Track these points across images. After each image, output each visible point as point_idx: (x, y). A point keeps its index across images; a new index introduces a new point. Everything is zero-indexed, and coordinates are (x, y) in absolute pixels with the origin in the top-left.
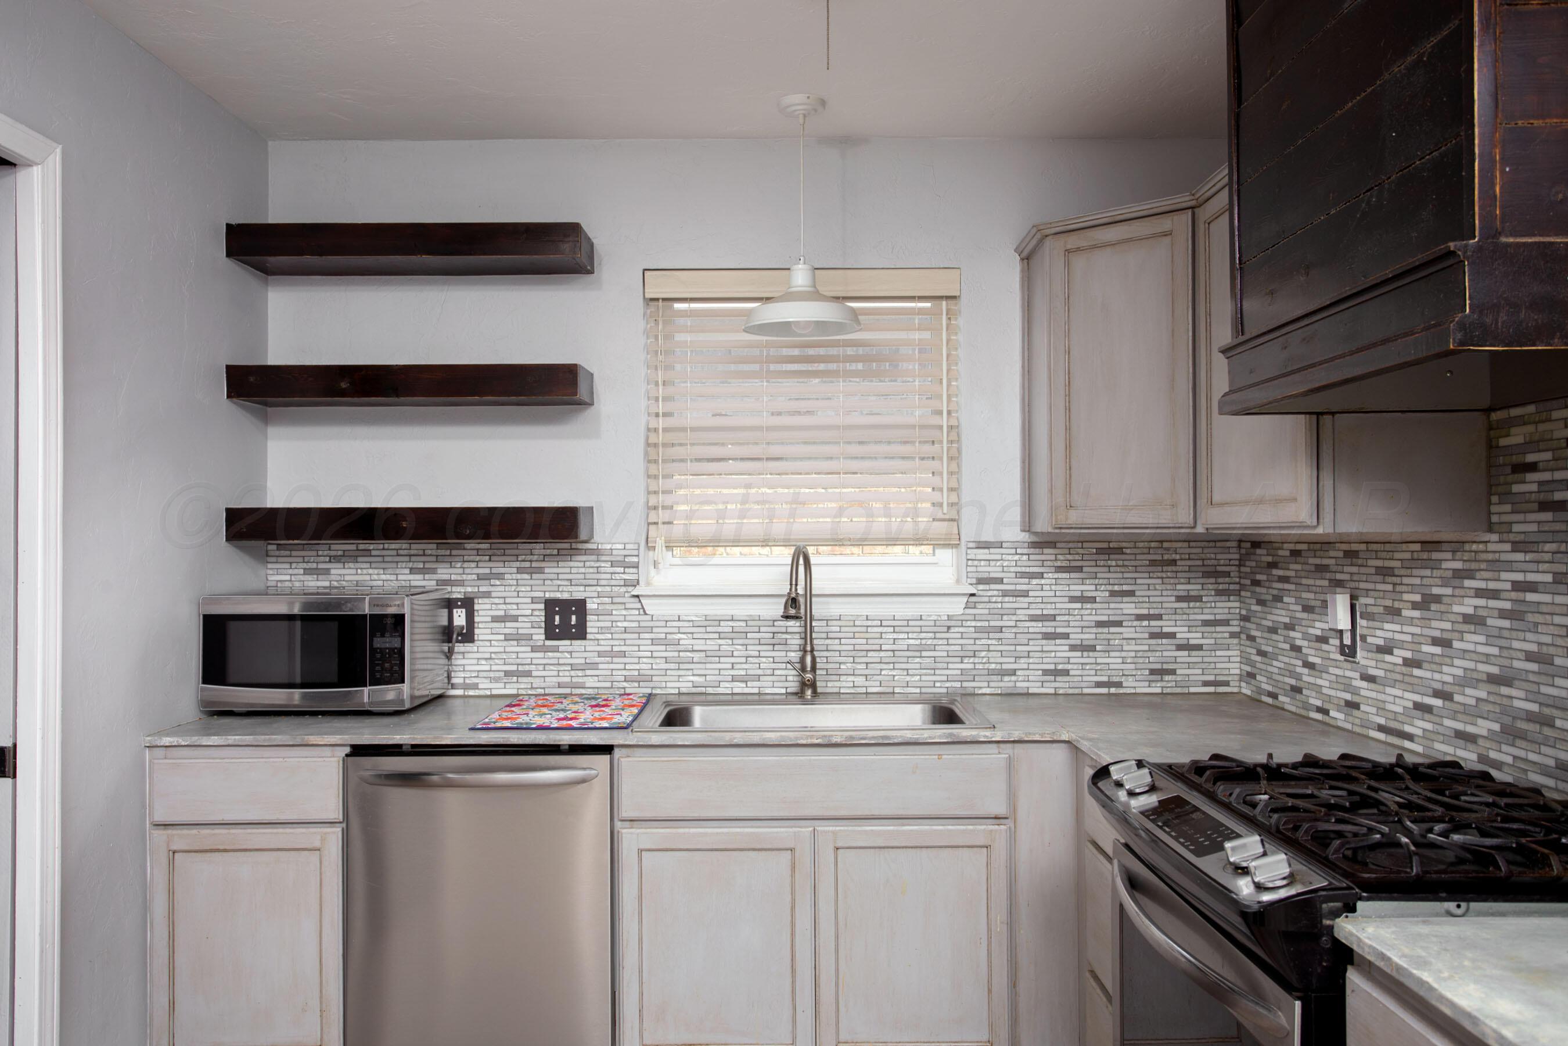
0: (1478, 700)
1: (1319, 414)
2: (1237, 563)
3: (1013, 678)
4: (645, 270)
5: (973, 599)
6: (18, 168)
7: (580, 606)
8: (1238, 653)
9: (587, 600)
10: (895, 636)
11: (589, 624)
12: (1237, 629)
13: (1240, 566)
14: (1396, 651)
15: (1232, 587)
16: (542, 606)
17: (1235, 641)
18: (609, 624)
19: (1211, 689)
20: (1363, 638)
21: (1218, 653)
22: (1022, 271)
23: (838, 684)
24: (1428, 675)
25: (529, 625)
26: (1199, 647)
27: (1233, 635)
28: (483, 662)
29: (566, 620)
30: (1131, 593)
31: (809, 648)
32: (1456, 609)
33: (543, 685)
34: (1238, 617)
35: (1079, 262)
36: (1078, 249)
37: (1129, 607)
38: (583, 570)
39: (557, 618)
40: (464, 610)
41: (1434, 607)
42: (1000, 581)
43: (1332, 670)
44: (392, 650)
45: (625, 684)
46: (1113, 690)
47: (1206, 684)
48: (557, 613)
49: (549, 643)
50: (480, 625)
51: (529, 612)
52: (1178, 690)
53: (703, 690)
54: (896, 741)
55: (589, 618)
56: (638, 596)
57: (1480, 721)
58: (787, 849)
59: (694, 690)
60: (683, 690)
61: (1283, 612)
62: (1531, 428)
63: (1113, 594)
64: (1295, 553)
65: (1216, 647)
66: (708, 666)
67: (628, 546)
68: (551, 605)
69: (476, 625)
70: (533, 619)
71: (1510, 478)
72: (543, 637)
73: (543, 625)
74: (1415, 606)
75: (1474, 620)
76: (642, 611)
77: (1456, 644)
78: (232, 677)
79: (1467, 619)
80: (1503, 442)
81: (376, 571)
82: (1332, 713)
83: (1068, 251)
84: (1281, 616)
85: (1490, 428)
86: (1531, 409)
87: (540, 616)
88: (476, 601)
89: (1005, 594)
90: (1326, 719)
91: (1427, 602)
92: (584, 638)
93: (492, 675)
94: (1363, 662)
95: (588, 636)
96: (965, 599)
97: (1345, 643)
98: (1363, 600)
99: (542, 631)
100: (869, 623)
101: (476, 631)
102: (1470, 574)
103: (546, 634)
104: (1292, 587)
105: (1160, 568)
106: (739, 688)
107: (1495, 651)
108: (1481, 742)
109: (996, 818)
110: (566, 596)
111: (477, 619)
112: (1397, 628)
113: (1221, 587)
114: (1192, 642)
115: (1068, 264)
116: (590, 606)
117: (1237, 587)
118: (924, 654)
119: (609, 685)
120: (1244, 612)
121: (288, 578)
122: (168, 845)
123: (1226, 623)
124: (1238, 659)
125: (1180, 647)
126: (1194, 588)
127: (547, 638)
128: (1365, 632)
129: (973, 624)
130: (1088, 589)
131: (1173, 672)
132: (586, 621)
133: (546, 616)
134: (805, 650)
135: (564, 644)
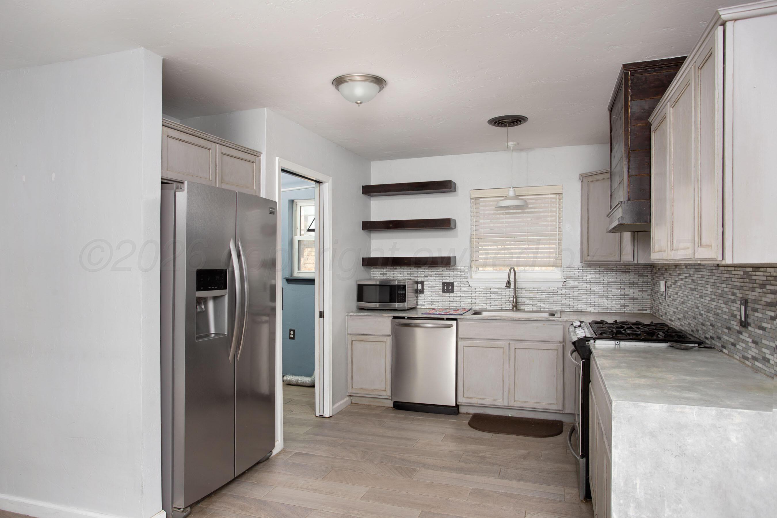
0: (680, 309)
1: (634, 232)
4: (470, 191)
5: (565, 283)
6: (323, 184)
7: (452, 284)
8: (650, 301)
9: (454, 282)
10: (541, 293)
11: (454, 289)
12: (650, 293)
13: (651, 273)
14: (672, 297)
15: (648, 280)
16: (442, 284)
17: (649, 297)
18: (460, 289)
19: (641, 312)
20: (667, 293)
21: (643, 301)
23: (524, 307)
24: (675, 303)
25: (438, 289)
26: (637, 299)
27: (649, 295)
28: (426, 299)
29: (448, 288)
30: (615, 282)
31: (515, 296)
33: (442, 305)
35: (592, 185)
38: (453, 274)
39: (446, 287)
40: (421, 285)
42: (574, 278)
43: (663, 304)
44: (403, 294)
45: (464, 306)
47: (639, 310)
48: (446, 286)
49: (443, 294)
50: (425, 289)
51: (438, 285)
52: (630, 312)
53: (486, 308)
54: (532, 320)
55: (454, 287)
56: (468, 281)
58: (502, 348)
59: (483, 308)
60: (480, 308)
63: (609, 282)
64: (659, 269)
65: (643, 298)
66: (487, 301)
67: (465, 267)
68: (444, 284)
69: (424, 289)
70: (439, 287)
72: (442, 292)
73: (442, 289)
74: (674, 284)
76: (469, 285)
77: (678, 294)
78: (364, 300)
79: (680, 287)
81: (398, 274)
82: (663, 317)
83: (589, 182)
87: (441, 286)
88: (424, 282)
89: (575, 281)
92: (453, 293)
93: (428, 302)
94: (667, 301)
95: (454, 292)
96: (562, 283)
97: (664, 295)
98: (667, 283)
99: (442, 291)
100: (534, 290)
101: (424, 290)
102: (680, 275)
103: (443, 291)
104: (658, 279)
106: (496, 307)
107: (682, 295)
109: (560, 342)
110: (448, 281)
111: (424, 287)
112: (672, 290)
113: (645, 280)
114: (635, 297)
115: (588, 185)
116: (455, 284)
117: (650, 280)
118: (550, 299)
119: (460, 306)
120: (651, 288)
121: (376, 276)
122: (351, 339)
123: (645, 291)
124: (650, 303)
125: (631, 299)
126: (636, 280)
127: (443, 293)
129: (565, 290)
131: (628, 306)
132: (453, 288)
133: (443, 287)
134: (514, 297)
135: (448, 294)
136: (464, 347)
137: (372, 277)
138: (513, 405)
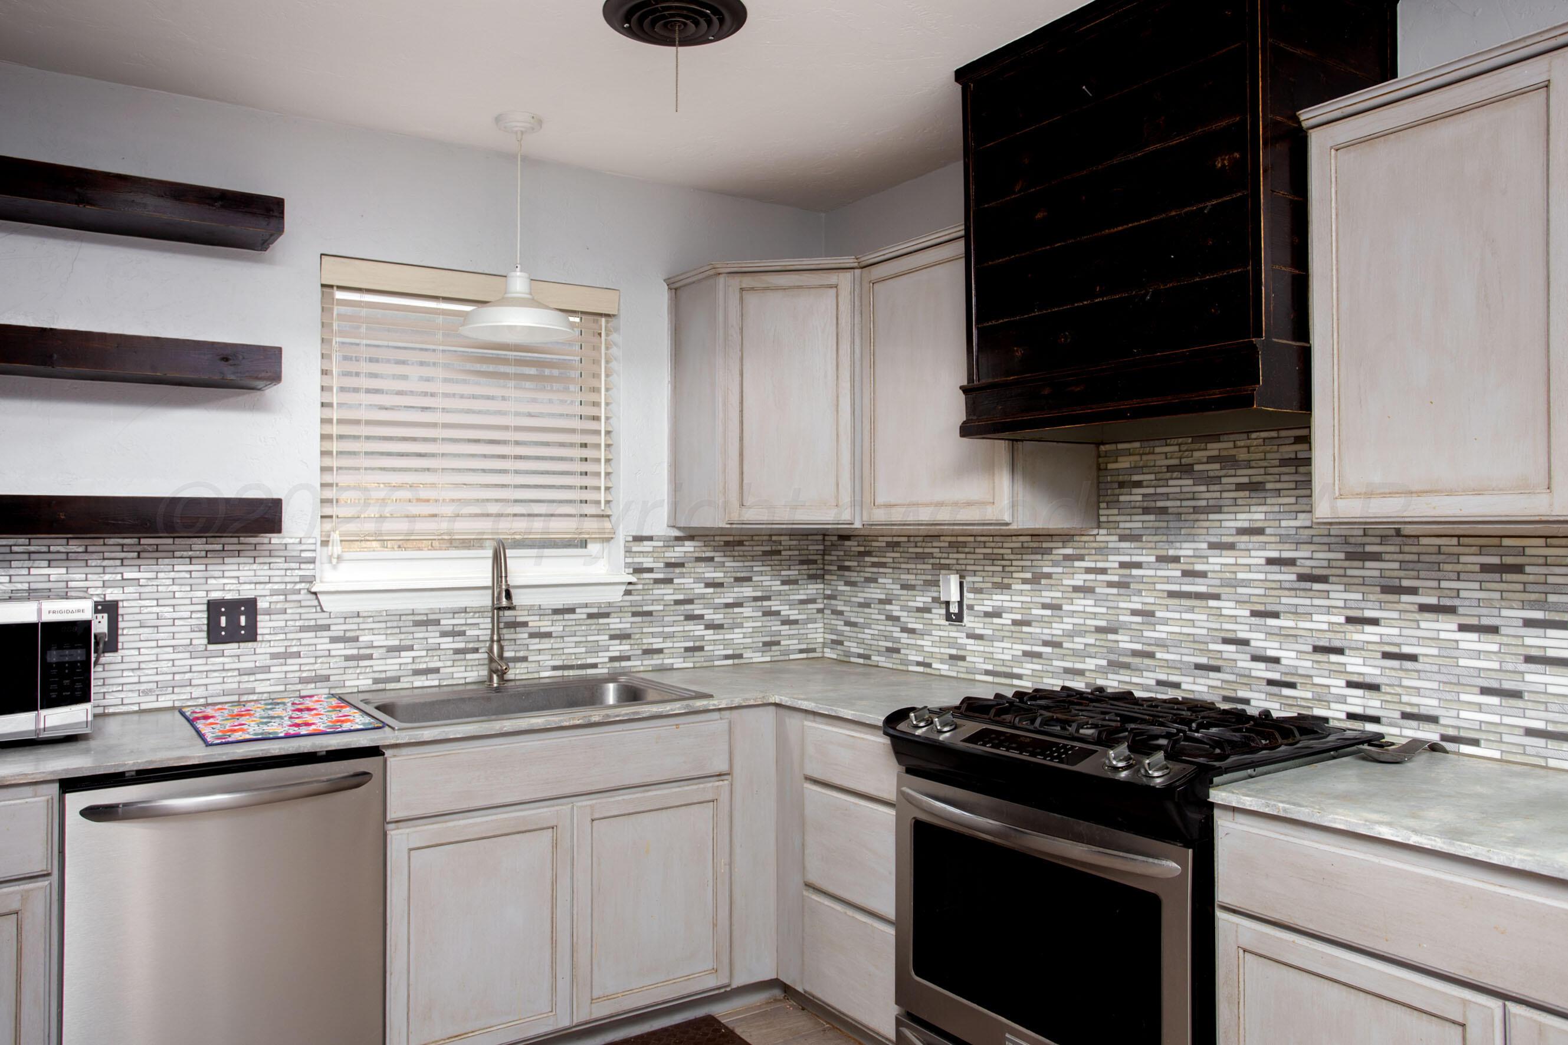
0: (1086, 645)
2: (822, 552)
3: (661, 656)
4: (322, 255)
5: (630, 587)
7: (250, 606)
8: (821, 625)
9: (258, 598)
10: (564, 622)
11: (259, 625)
12: (821, 606)
13: (824, 556)
14: (1004, 615)
15: (818, 571)
16: (205, 607)
17: (820, 615)
18: (282, 624)
19: (804, 655)
20: (971, 607)
21: (810, 626)
22: (670, 299)
23: (515, 672)
24: (1038, 630)
25: (188, 629)
26: (796, 622)
27: (820, 611)
28: (131, 674)
29: (233, 622)
30: (749, 579)
31: (495, 638)
32: (1066, 582)
33: (205, 694)
34: (822, 596)
35: (752, 299)
36: (752, 289)
37: (747, 591)
38: (254, 568)
39: (223, 620)
40: (106, 615)
41: (1043, 581)
42: (650, 570)
43: (934, 633)
44: (73, 664)
46: (736, 661)
47: (801, 651)
48: (223, 614)
49: (211, 647)
50: (127, 630)
51: (188, 614)
52: (782, 658)
54: (644, 715)
55: (259, 618)
56: (315, 593)
57: (1088, 660)
58: (548, 828)
61: (878, 591)
62: (1137, 458)
63: (737, 579)
64: (893, 545)
65: (809, 620)
66: (389, 661)
67: (304, 541)
68: (214, 607)
69: (120, 632)
70: (193, 622)
71: (1117, 491)
72: (205, 641)
73: (205, 628)
74: (1025, 581)
75: (1085, 590)
76: (319, 608)
77: (1065, 607)
79: (1076, 589)
80: (1110, 466)
82: (934, 666)
83: (742, 289)
84: (874, 593)
85: (1099, 456)
86: (1137, 445)
87: (202, 618)
88: (120, 604)
89: (657, 581)
90: (928, 670)
91: (1036, 579)
92: (255, 640)
93: (143, 687)
94: (969, 625)
95: (259, 638)
96: (624, 588)
97: (951, 611)
98: (969, 579)
99: (205, 634)
100: (544, 612)
101: (121, 639)
102: (1081, 558)
103: (208, 637)
104: (890, 570)
105: (769, 558)
106: (419, 681)
107: (1103, 610)
108: (1087, 674)
109: (719, 775)
110: (230, 596)
111: (121, 625)
112: (1008, 598)
113: (811, 572)
114: (792, 618)
115: (741, 299)
116: (262, 604)
117: (822, 572)
118: (590, 638)
119: (282, 688)
120: (828, 592)
123: (813, 601)
124: (822, 630)
125: (784, 623)
126: (793, 573)
127: (210, 642)
128: (971, 602)
129: (630, 609)
130: (718, 575)
131: (778, 643)
132: (256, 621)
133: (209, 618)
134: (492, 641)
135: (231, 648)
136: (410, 850)
138: (588, 1019)
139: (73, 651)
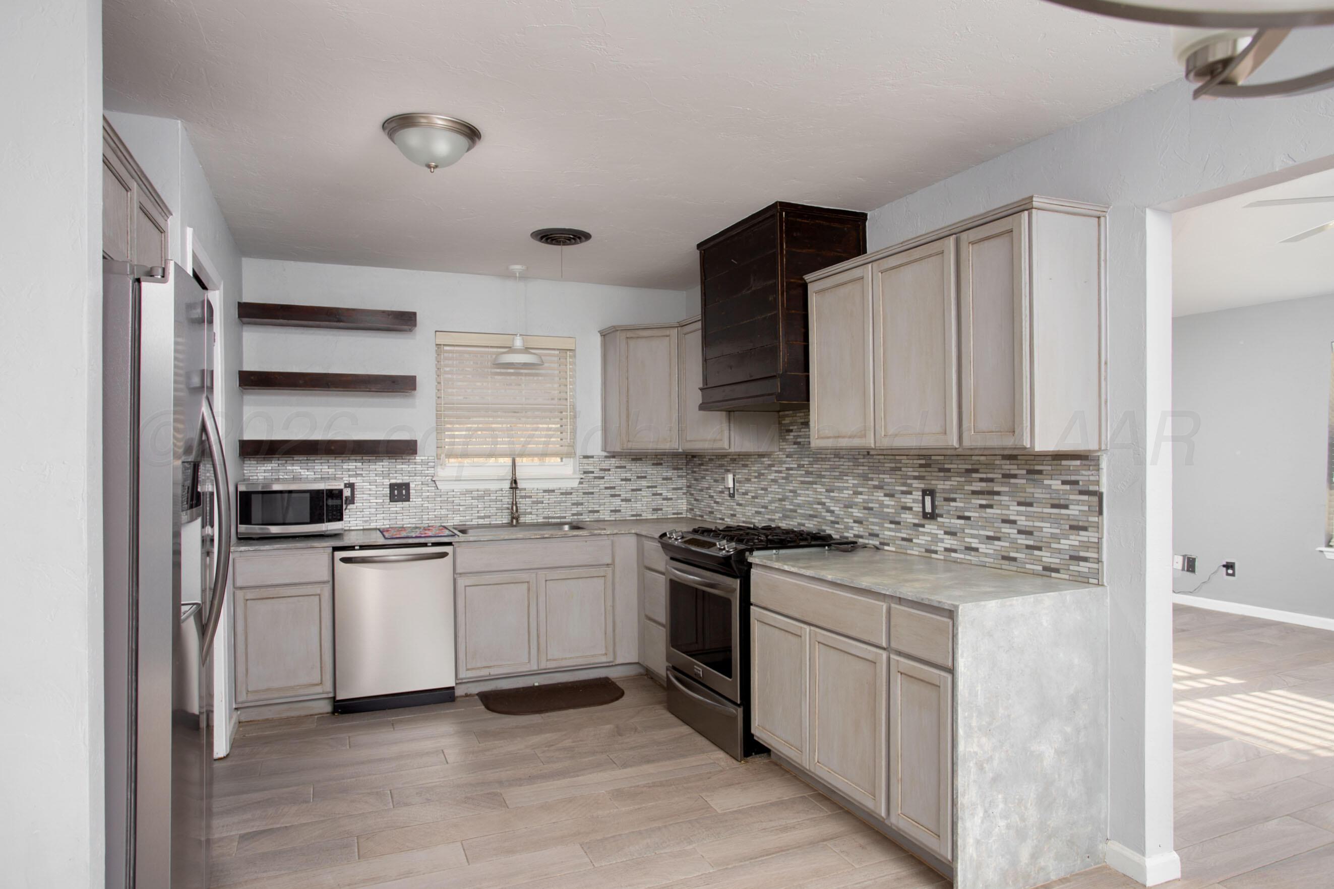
0: (776, 507)
1: (729, 411)
2: (686, 463)
3: (598, 514)
4: (436, 331)
5: (582, 480)
6: (209, 291)
7: (407, 486)
8: (686, 501)
9: (410, 483)
10: (549, 497)
11: (411, 494)
12: (685, 491)
13: (686, 465)
14: (749, 494)
15: (684, 474)
16: (388, 486)
17: (685, 496)
18: (420, 494)
19: (676, 516)
20: (737, 490)
21: (679, 501)
22: (602, 340)
23: (524, 518)
24: (760, 501)
25: (382, 495)
26: (671, 499)
27: (684, 494)
28: (359, 513)
29: (400, 493)
30: (645, 477)
31: (514, 503)
32: (769, 477)
33: (389, 523)
34: (686, 486)
35: (632, 343)
36: (631, 338)
37: (644, 483)
38: (409, 469)
39: (396, 492)
40: (350, 489)
41: (762, 477)
42: (593, 472)
43: (725, 503)
44: (337, 506)
45: (428, 522)
46: (638, 518)
47: (674, 514)
48: (396, 489)
49: (391, 503)
50: (358, 496)
51: (382, 489)
52: (663, 517)
53: (464, 523)
54: (570, 535)
55: (411, 491)
56: (434, 481)
57: (776, 514)
58: (526, 582)
59: (461, 523)
60: (455, 524)
61: (706, 483)
62: (791, 418)
63: (638, 477)
64: (711, 460)
65: (678, 498)
66: (467, 512)
67: (430, 458)
68: (392, 486)
69: (355, 496)
70: (383, 492)
71: (785, 434)
72: (389, 501)
73: (389, 495)
74: (756, 477)
75: (774, 481)
76: (436, 488)
77: (769, 489)
78: (253, 522)
79: (773, 480)
80: (783, 422)
81: (303, 471)
82: (726, 520)
83: (627, 338)
84: (705, 484)
85: (779, 417)
86: (791, 412)
87: (387, 491)
88: (355, 484)
89: (595, 478)
90: (723, 522)
91: (760, 475)
92: (409, 501)
93: (363, 519)
94: (738, 499)
95: (411, 500)
96: (578, 481)
97: (731, 493)
98: (737, 476)
99: (388, 498)
100: (538, 491)
101: (356, 499)
102: (773, 465)
103: (390, 499)
104: (710, 473)
105: (656, 466)
106: (481, 521)
107: (780, 490)
108: (776, 521)
109: (607, 566)
110: (399, 481)
111: (356, 493)
112: (749, 485)
113: (679, 474)
114: (669, 497)
115: (627, 343)
116: (412, 486)
117: (685, 474)
118: (562, 504)
119: (421, 522)
120: (688, 484)
121: (256, 474)
122: (244, 597)
123: (681, 489)
124: (686, 503)
125: (664, 499)
126: (669, 474)
127: (391, 501)
128: (738, 488)
129: (582, 491)
130: (628, 475)
131: (661, 509)
132: (409, 493)
133: (390, 491)
134: (513, 504)
135: (399, 504)
136: (465, 586)
137: (245, 478)
138: (545, 667)
139: (337, 501)
